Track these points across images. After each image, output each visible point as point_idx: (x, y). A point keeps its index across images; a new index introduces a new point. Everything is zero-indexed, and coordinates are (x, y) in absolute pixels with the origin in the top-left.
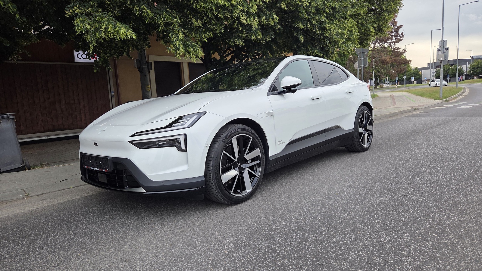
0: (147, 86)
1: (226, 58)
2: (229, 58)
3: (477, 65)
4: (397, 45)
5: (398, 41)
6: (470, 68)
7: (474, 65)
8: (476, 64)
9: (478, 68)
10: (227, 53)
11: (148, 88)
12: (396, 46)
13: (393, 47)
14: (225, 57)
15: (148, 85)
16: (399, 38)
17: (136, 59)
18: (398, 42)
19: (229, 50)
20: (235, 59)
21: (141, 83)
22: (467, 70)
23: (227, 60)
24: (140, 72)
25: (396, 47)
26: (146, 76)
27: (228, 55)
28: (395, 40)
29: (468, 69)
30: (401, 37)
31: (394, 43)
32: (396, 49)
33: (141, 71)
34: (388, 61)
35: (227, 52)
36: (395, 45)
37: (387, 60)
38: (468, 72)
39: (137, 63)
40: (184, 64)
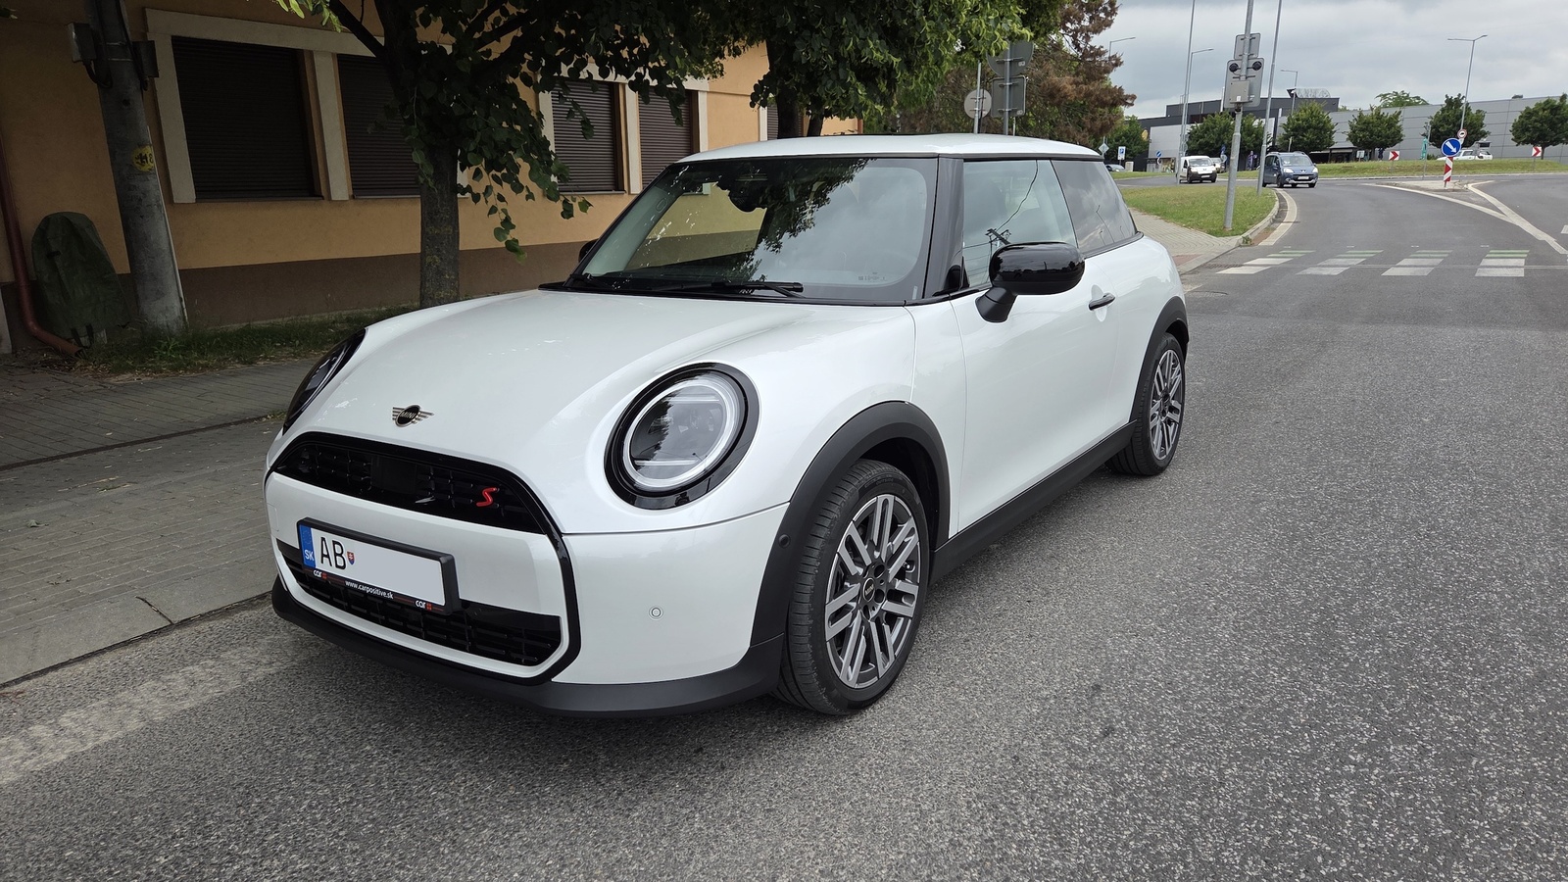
0: (139, 151)
1: (484, 49)
2: (498, 48)
3: (1307, 120)
4: (1096, 41)
5: (1100, 26)
6: (1286, 127)
7: (1298, 120)
8: (1303, 115)
9: (1309, 127)
10: (488, 28)
11: (143, 158)
12: (1091, 43)
13: (1081, 46)
14: (482, 42)
15: (142, 145)
16: (1102, 15)
17: (75, 24)
18: (1097, 31)
19: (497, 13)
20: (526, 56)
21: (109, 136)
22: (1277, 134)
23: (491, 58)
24: (99, 86)
25: (1092, 48)
26: (126, 102)
27: (497, 34)
28: (1090, 22)
29: (1281, 131)
30: (1107, 14)
31: (1087, 33)
32: (1091, 55)
33: (104, 79)
34: (1066, 91)
35: (491, 19)
36: (1087, 38)
37: (1065, 87)
38: (1280, 140)
39: (79, 41)
40: (317, 59)
